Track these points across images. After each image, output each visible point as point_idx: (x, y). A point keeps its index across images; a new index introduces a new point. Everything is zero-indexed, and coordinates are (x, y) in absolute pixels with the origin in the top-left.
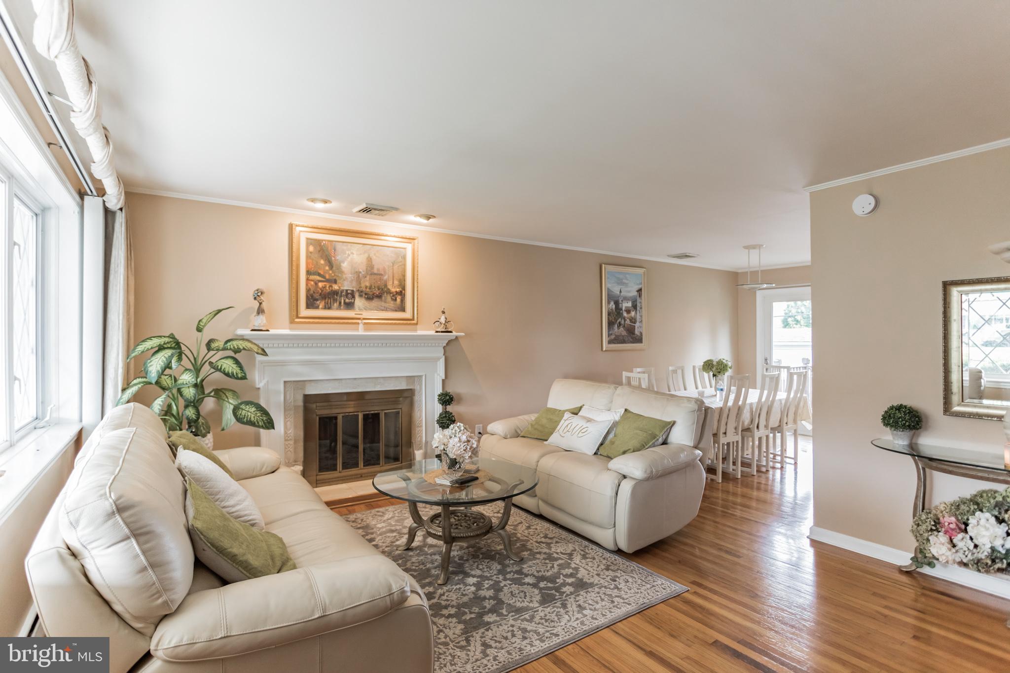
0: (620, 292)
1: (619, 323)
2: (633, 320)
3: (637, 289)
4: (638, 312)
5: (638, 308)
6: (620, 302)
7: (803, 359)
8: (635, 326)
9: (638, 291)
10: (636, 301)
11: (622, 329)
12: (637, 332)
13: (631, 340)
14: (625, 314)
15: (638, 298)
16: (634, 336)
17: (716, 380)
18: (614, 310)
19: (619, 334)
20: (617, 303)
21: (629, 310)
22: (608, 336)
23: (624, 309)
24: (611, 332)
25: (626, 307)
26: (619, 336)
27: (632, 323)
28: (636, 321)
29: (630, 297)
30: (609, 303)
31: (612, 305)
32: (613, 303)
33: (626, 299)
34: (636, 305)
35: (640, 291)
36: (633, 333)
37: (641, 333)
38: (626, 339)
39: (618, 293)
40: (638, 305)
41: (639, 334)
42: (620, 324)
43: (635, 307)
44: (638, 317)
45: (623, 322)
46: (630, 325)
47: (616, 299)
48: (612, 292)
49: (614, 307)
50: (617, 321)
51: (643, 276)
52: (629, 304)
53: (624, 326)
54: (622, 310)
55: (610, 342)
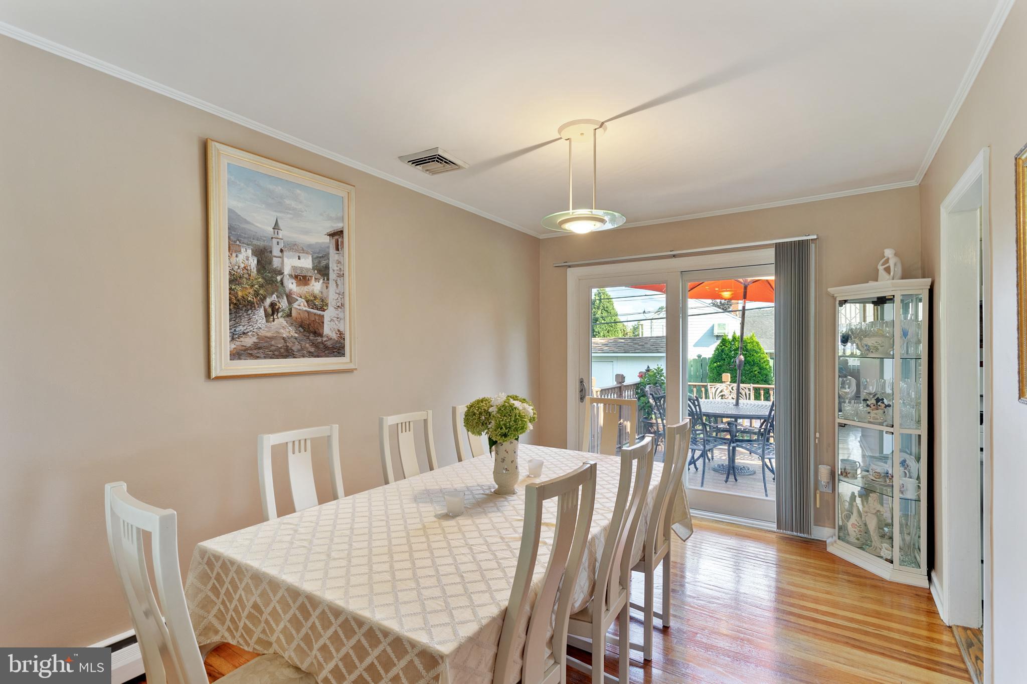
0: (276, 227)
1: (273, 305)
2: (318, 303)
3: (330, 230)
4: (332, 284)
5: (332, 276)
6: (276, 252)
7: (617, 376)
8: (323, 316)
9: (332, 235)
10: (326, 256)
11: (280, 321)
12: (329, 330)
13: (312, 350)
14: (291, 285)
15: (332, 251)
16: (319, 339)
17: (497, 453)
18: (254, 271)
19: (269, 335)
20: (263, 255)
21: (304, 277)
22: (233, 339)
23: (287, 271)
24: (241, 329)
25: (294, 268)
26: (271, 338)
27: (315, 307)
28: (327, 305)
29: (310, 246)
30: (233, 248)
31: (247, 259)
32: (250, 252)
33: (294, 247)
34: (327, 267)
35: (337, 235)
36: (318, 333)
37: (341, 334)
38: (296, 347)
39: (270, 229)
40: (333, 266)
41: (334, 336)
42: (274, 309)
43: (323, 271)
44: (332, 297)
45: (284, 304)
46: (308, 312)
47: (261, 244)
48: (247, 222)
49: (253, 262)
50: (263, 299)
51: (346, 201)
52: (307, 263)
53: (289, 315)
54: (281, 273)
55: (236, 355)
